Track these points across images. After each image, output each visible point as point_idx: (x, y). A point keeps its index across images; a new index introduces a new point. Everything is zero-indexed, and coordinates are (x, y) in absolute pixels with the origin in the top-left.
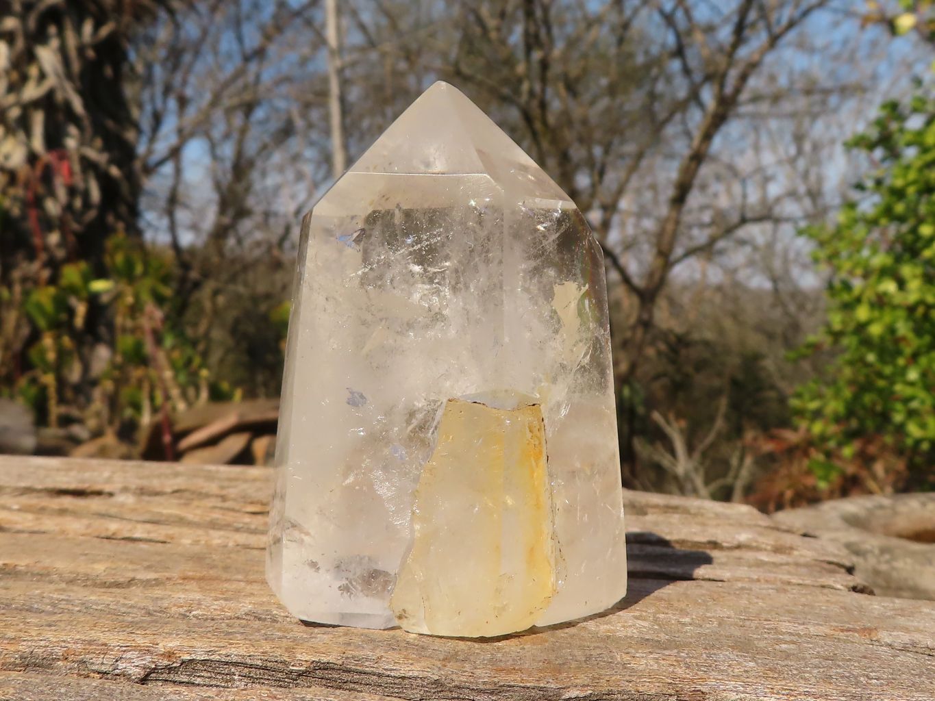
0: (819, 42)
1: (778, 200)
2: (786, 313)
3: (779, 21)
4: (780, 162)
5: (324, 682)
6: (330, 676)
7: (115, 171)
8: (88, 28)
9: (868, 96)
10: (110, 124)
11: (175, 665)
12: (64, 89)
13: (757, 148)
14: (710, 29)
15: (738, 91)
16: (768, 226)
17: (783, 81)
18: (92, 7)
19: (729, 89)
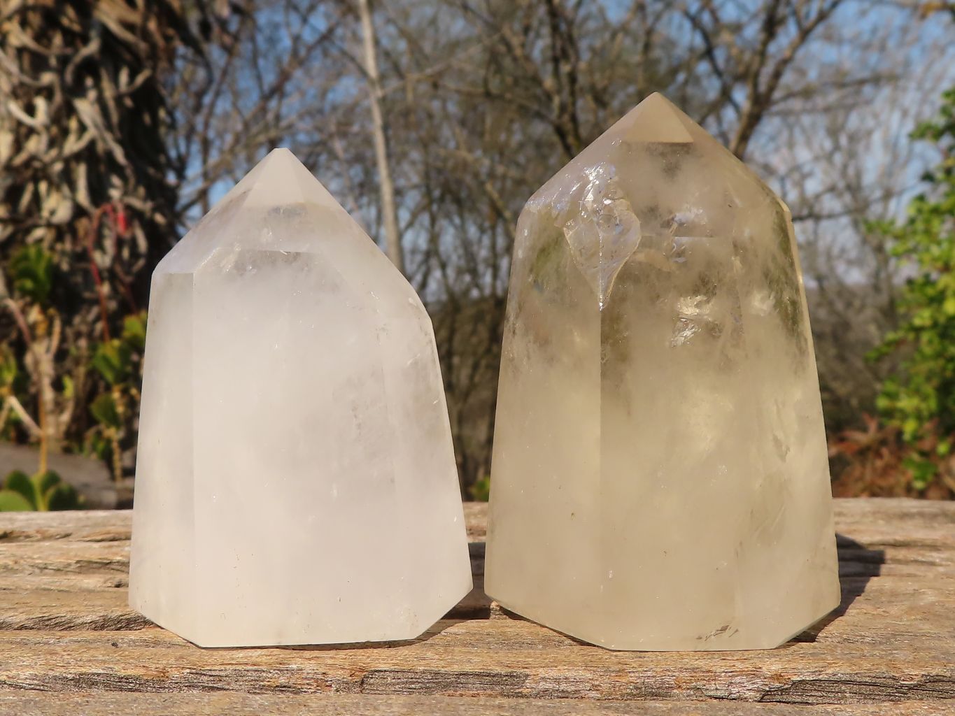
0: (848, 32)
1: (818, 197)
2: (833, 312)
3: (807, 15)
4: (817, 159)
5: (935, 694)
6: (941, 688)
7: (159, 218)
8: (124, 77)
9: (901, 83)
10: (151, 171)
11: (786, 686)
12: (104, 140)
13: (791, 145)
14: (737, 28)
15: (771, 89)
16: (809, 224)
17: (813, 75)
18: (127, 56)
19: (763, 88)
